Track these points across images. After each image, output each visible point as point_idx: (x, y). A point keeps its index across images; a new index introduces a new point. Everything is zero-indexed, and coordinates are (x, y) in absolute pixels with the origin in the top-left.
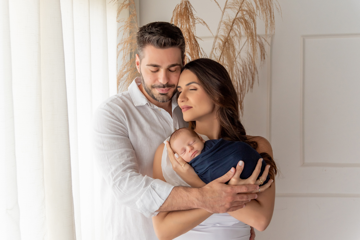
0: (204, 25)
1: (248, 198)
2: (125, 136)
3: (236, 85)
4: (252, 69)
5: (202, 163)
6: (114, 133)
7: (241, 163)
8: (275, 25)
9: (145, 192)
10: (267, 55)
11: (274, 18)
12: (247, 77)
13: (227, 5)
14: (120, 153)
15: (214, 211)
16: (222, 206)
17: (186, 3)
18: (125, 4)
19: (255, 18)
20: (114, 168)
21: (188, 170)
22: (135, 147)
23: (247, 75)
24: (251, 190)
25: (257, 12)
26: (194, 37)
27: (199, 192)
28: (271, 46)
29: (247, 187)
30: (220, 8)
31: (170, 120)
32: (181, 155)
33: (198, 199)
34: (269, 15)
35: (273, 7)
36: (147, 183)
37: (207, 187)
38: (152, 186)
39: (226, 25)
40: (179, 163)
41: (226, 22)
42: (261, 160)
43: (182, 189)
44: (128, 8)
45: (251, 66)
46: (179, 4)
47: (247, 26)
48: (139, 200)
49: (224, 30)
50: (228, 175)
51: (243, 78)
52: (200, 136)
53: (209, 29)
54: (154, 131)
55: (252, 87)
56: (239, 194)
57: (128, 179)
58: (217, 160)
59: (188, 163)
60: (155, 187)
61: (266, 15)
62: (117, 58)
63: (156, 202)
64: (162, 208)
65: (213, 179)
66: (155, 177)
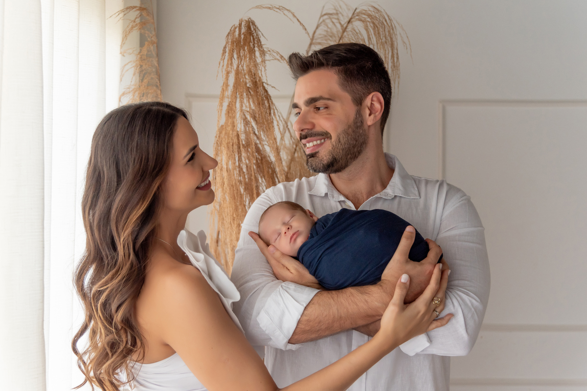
0: (282, 61)
8: (399, 70)
11: (398, 58)
13: (315, 38)
17: (249, 25)
18: (137, 22)
26: (263, 84)
30: (308, 34)
34: (390, 54)
35: (397, 39)
46: (236, 26)
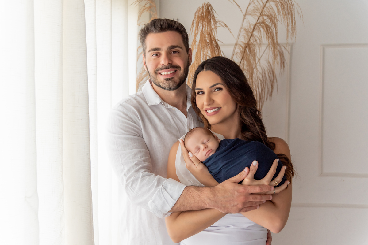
0: (226, 27)
1: (261, 199)
2: (139, 136)
3: (256, 93)
4: (271, 77)
5: (216, 162)
6: (127, 133)
7: (255, 163)
8: (296, 30)
9: (156, 192)
10: (286, 63)
11: (295, 23)
12: (267, 85)
14: (133, 153)
15: (226, 211)
16: (234, 206)
17: (208, 6)
18: (146, 7)
19: (276, 23)
20: (126, 169)
21: (201, 170)
22: (149, 148)
23: (266, 84)
24: (265, 190)
25: (278, 16)
26: (215, 40)
27: (211, 191)
28: (291, 54)
29: (260, 187)
30: (242, 11)
31: (184, 120)
32: (195, 154)
33: (209, 199)
34: (291, 20)
35: (294, 12)
36: (159, 182)
37: (220, 186)
38: (164, 187)
39: (246, 31)
40: (193, 162)
41: (246, 29)
42: (277, 161)
43: (193, 189)
44: (149, 11)
45: (271, 73)
46: (200, 7)
47: (268, 30)
48: (150, 201)
49: (245, 37)
50: (241, 174)
51: (262, 86)
52: (215, 136)
53: (231, 32)
54: (168, 131)
55: (271, 95)
56: (252, 194)
57: (140, 179)
58: (231, 160)
59: (202, 162)
60: (166, 187)
61: (288, 20)
62: (137, 61)
63: (168, 203)
64: (174, 208)
65: (226, 179)
66: (168, 177)
